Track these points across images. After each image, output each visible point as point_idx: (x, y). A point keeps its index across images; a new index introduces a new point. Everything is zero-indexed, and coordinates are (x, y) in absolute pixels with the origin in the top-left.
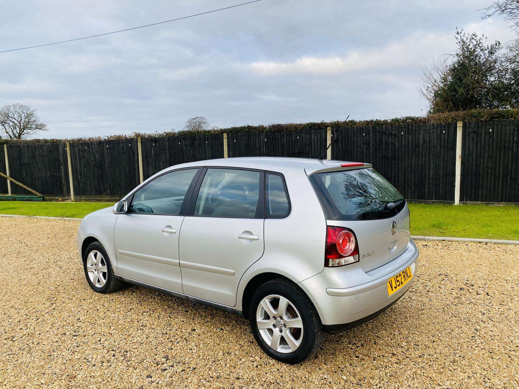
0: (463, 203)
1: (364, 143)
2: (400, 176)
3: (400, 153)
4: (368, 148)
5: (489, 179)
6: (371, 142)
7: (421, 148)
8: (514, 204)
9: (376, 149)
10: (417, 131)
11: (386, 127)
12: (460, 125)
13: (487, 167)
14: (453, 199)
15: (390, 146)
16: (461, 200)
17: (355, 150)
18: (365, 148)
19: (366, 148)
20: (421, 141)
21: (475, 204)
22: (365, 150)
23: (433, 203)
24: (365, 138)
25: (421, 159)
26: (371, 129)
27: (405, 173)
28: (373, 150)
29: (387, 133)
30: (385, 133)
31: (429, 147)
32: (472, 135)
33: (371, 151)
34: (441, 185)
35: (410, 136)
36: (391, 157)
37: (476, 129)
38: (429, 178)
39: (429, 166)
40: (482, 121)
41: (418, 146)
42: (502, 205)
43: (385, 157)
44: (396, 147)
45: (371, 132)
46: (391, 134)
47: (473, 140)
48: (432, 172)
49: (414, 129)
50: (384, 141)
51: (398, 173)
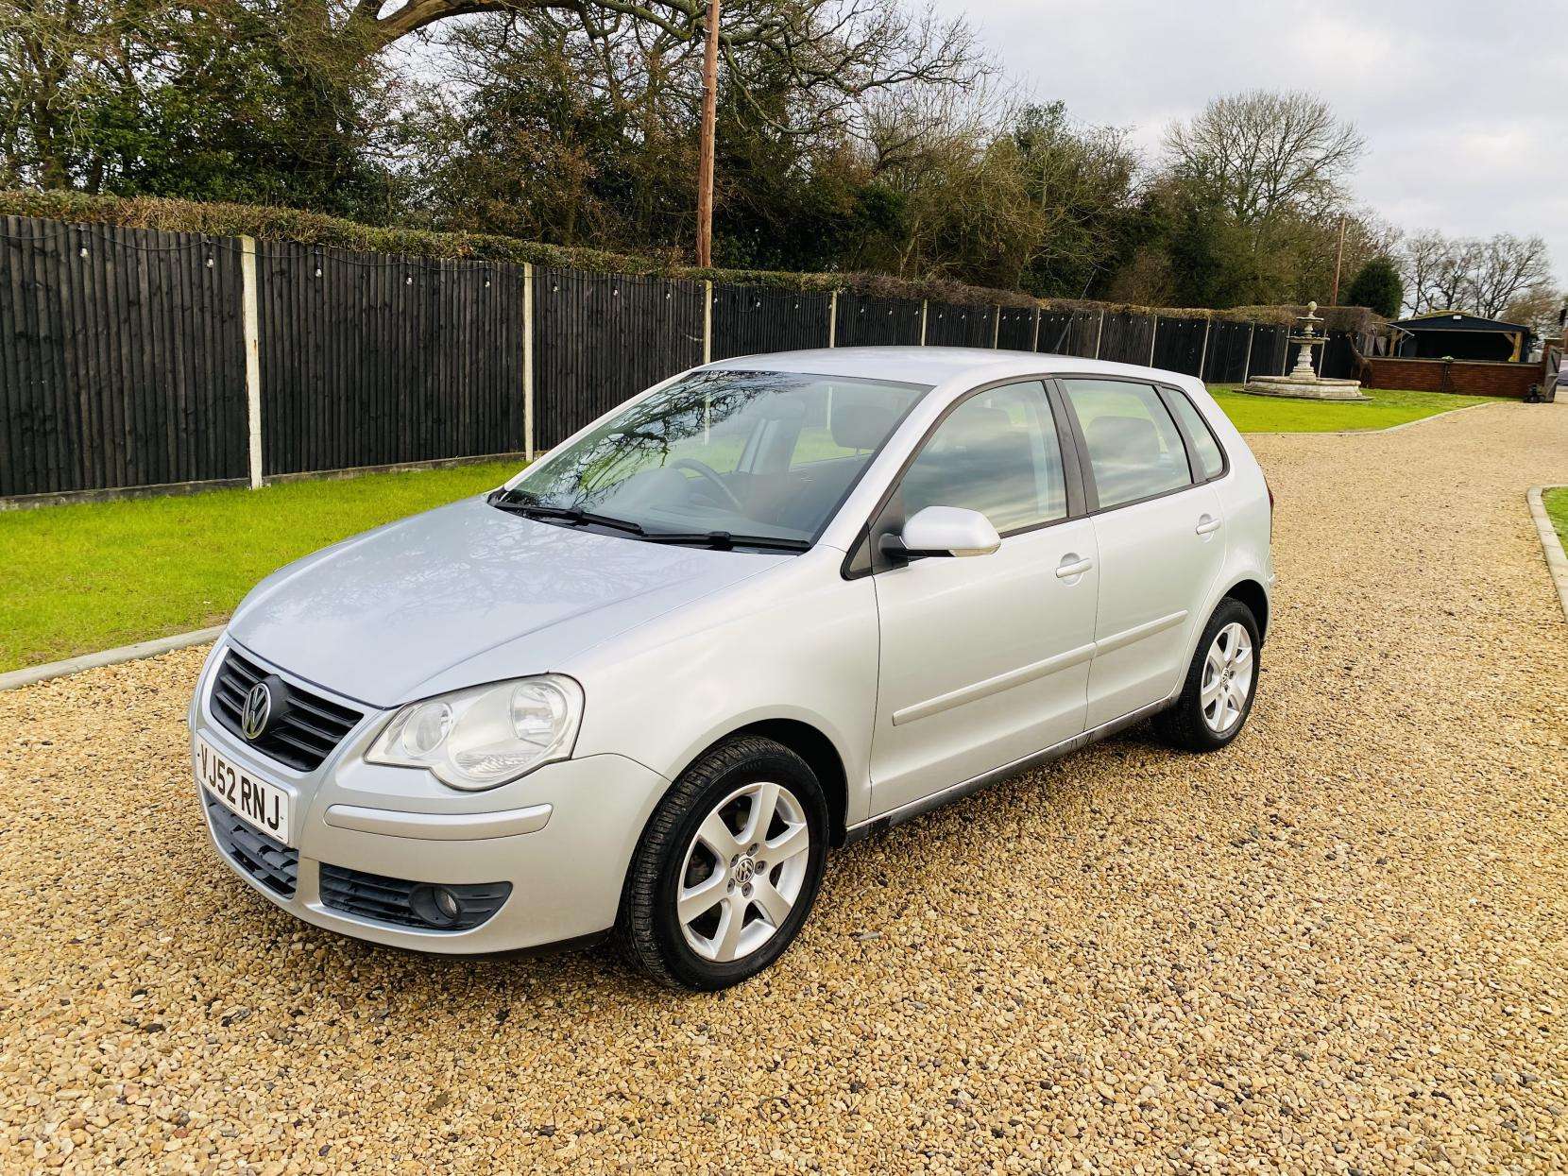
0: (273, 481)
2: (84, 407)
3: (79, 326)
5: (320, 404)
7: (145, 311)
8: (375, 470)
10: (129, 251)
11: (19, 222)
12: (248, 245)
13: (315, 376)
14: (245, 471)
15: (41, 294)
16: (266, 472)
20: (144, 286)
21: (297, 480)
23: (196, 489)
25: (147, 348)
27: (99, 394)
29: (25, 245)
30: (19, 247)
31: (171, 310)
32: (277, 280)
34: (211, 430)
35: (109, 266)
36: (46, 338)
37: (285, 266)
38: (176, 412)
39: (174, 371)
40: (298, 244)
41: (133, 303)
42: (352, 473)
43: (21, 334)
44: (64, 302)
46: (43, 252)
47: (281, 296)
48: (182, 391)
49: (119, 240)
50: (15, 275)
51: (78, 395)
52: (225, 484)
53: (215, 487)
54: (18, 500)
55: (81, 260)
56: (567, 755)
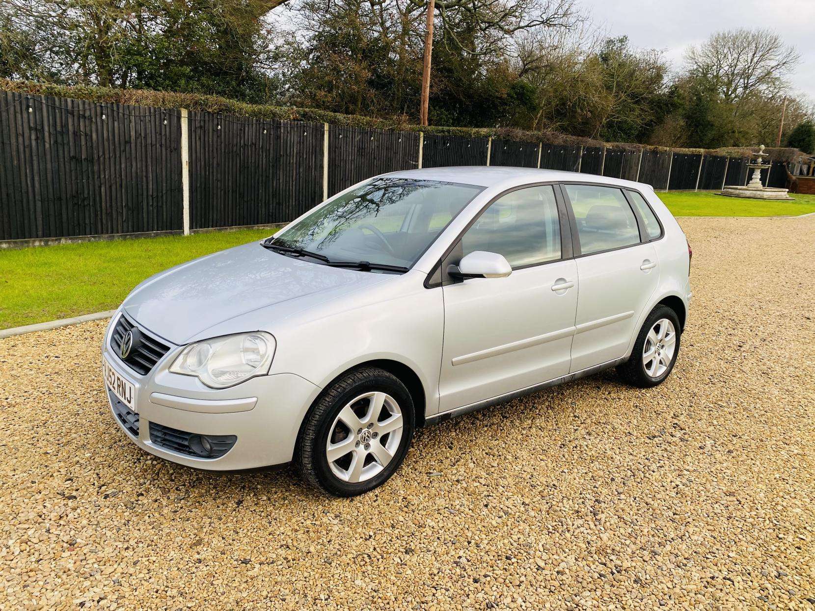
0: (194, 232)
1: (30, 128)
2: (103, 194)
3: (101, 154)
4: (40, 139)
5: (219, 193)
6: (46, 128)
7: (133, 145)
8: (245, 227)
9: (56, 142)
10: (126, 117)
11: (73, 101)
12: (184, 113)
13: (217, 180)
14: (181, 226)
15: (83, 138)
16: (191, 227)
17: (13, 141)
18: (33, 137)
19: (37, 139)
20: (133, 133)
21: (207, 232)
22: (34, 143)
23: (157, 235)
24: (31, 117)
25: (134, 165)
26: (44, 102)
27: (110, 187)
28: (50, 144)
29: (76, 114)
30: (72, 114)
31: (146, 146)
32: (198, 131)
33: (47, 146)
34: (164, 206)
35: (116, 124)
36: (85, 159)
37: (202, 124)
38: (147, 196)
39: (147, 177)
40: (209, 113)
41: (128, 142)
42: (235, 229)
43: (74, 157)
44: (94, 141)
45: (44, 106)
46: (84, 117)
47: (200, 139)
48: (151, 186)
49: (121, 111)
50: (70, 128)
51: (100, 187)
52: (171, 233)
53: (166, 234)
54: (70, 239)
55: (102, 121)
56: (266, 373)
